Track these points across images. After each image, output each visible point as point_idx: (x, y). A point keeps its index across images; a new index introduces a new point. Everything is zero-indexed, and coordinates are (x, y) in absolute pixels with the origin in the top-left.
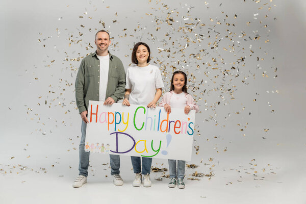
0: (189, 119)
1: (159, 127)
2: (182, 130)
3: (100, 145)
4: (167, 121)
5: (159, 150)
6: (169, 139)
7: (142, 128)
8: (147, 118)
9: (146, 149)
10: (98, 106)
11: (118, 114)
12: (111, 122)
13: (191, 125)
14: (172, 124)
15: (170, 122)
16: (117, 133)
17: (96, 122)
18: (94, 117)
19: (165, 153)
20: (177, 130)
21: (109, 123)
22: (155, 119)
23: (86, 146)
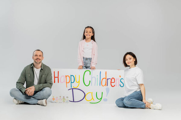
0: (120, 76)
1: (101, 83)
2: (116, 84)
3: (62, 97)
4: (106, 78)
5: (101, 98)
6: (108, 91)
8: (92, 78)
9: (93, 98)
10: (58, 72)
11: (72, 76)
12: (68, 82)
13: (122, 80)
14: (109, 81)
15: (108, 79)
16: (73, 89)
17: (58, 82)
18: (56, 79)
19: (106, 100)
20: (113, 84)
21: (67, 82)
22: (97, 78)
23: (53, 99)
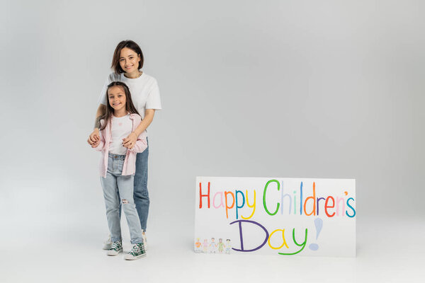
0: (346, 193)
1: (303, 209)
2: (338, 210)
3: (217, 241)
4: (314, 198)
5: (304, 243)
6: (319, 225)
7: (277, 211)
8: (283, 197)
9: (285, 243)
10: (209, 183)
11: (239, 194)
12: (229, 205)
13: (351, 202)
14: (322, 203)
15: (318, 200)
16: (240, 222)
17: (209, 207)
18: (205, 199)
19: (314, 247)
20: (330, 211)
21: (227, 207)
22: (295, 197)
23: (197, 243)
